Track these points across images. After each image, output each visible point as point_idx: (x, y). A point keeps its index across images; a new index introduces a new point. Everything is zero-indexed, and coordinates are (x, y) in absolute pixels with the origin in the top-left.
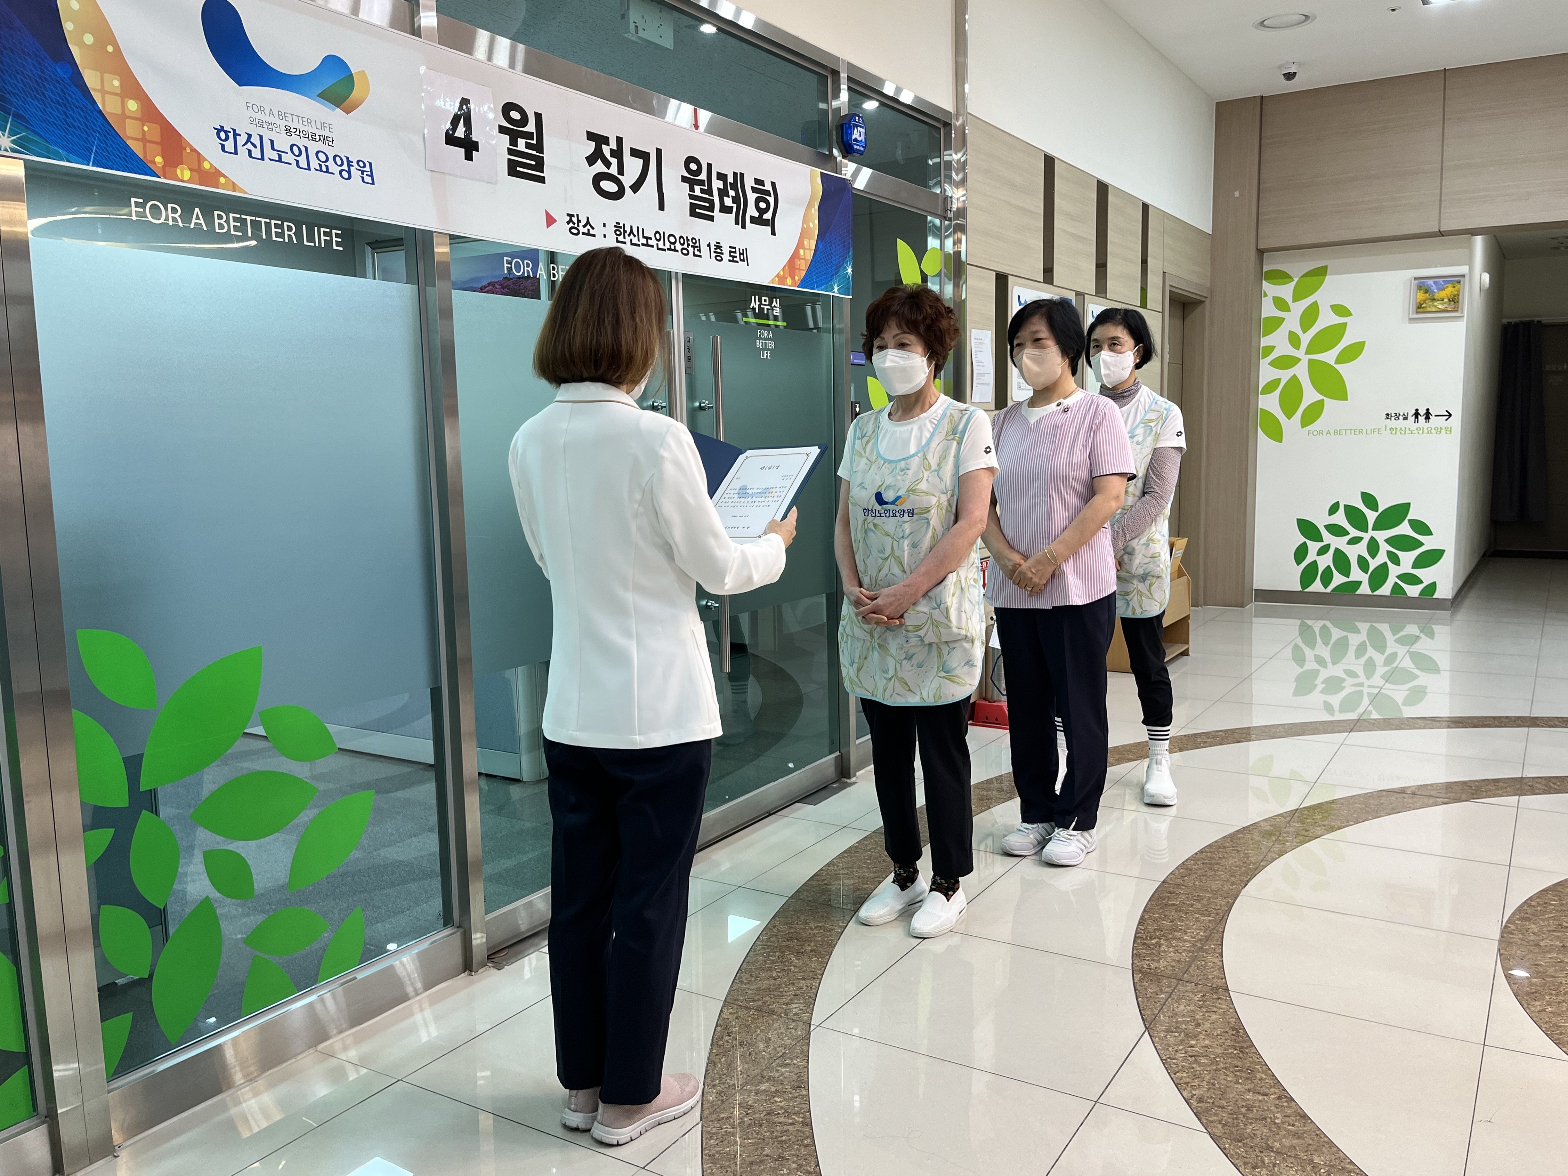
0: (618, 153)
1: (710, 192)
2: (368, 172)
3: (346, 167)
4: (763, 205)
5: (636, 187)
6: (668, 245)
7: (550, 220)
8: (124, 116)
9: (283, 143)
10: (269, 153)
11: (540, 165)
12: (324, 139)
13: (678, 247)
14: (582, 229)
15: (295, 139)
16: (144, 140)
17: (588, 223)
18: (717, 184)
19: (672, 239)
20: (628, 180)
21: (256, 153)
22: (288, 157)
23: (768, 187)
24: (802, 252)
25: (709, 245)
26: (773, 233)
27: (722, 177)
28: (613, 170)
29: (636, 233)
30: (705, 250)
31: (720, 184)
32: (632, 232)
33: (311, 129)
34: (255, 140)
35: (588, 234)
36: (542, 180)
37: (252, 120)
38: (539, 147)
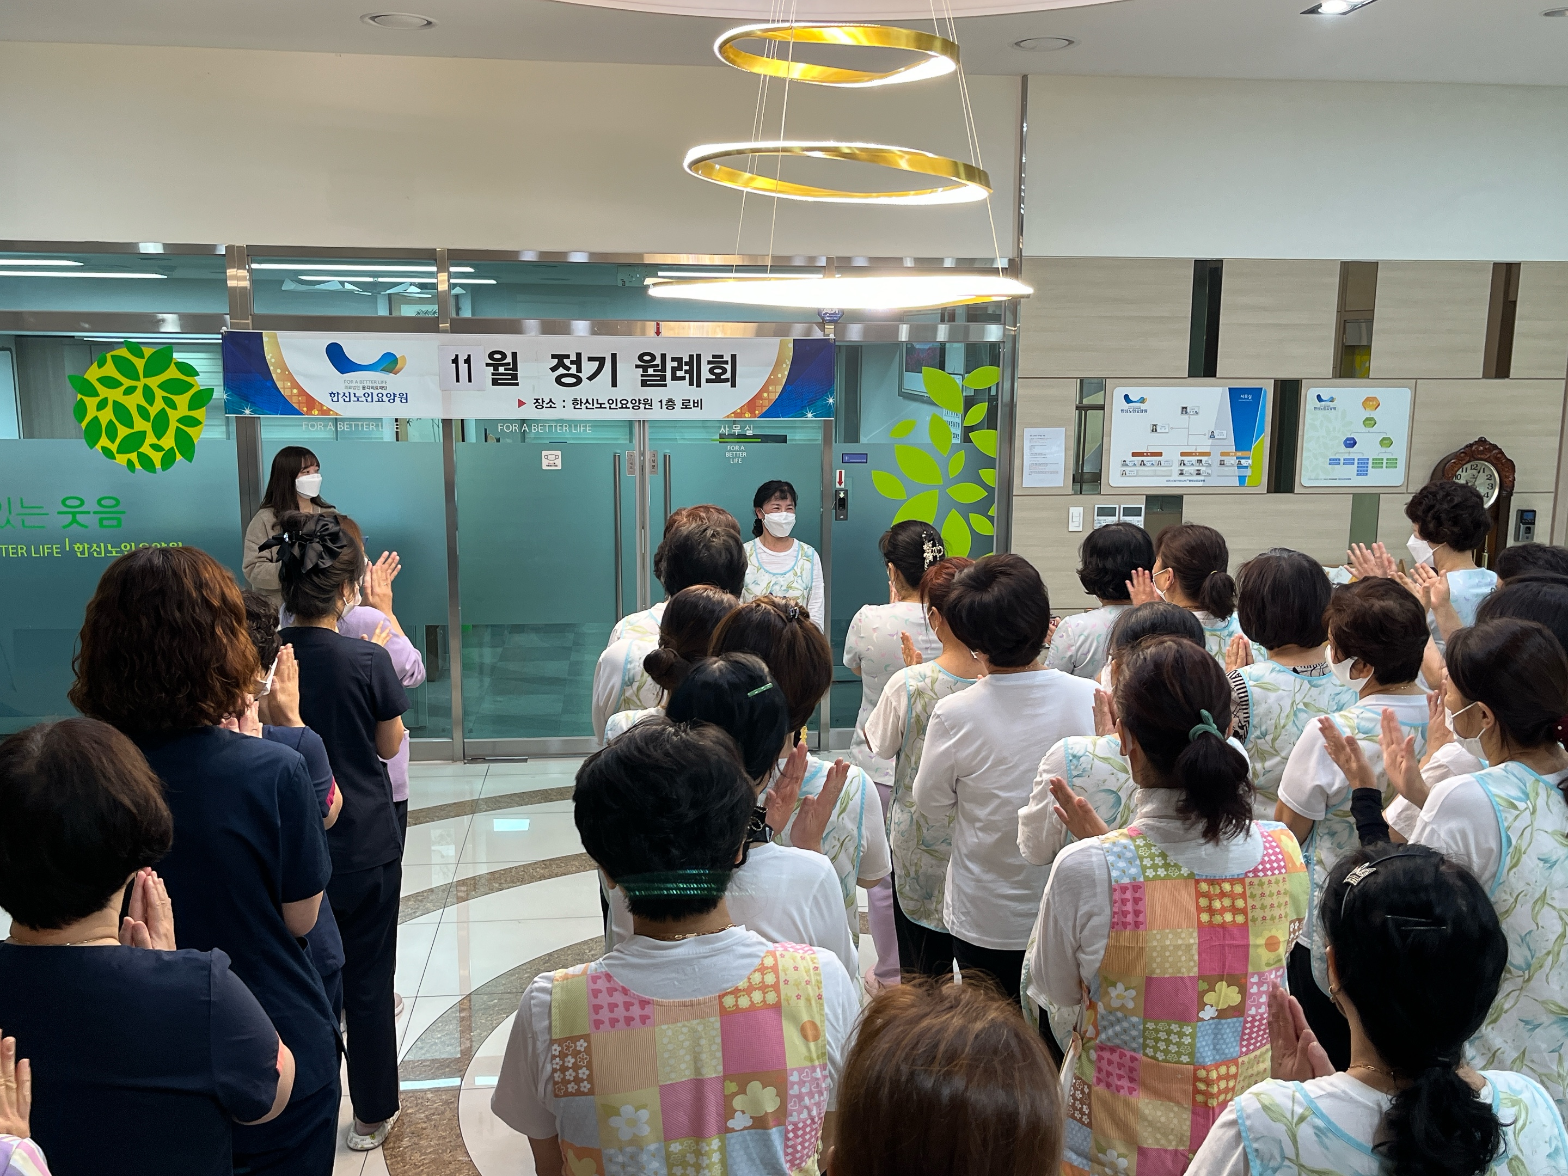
0: (578, 362)
1: (664, 370)
2: (404, 398)
3: (392, 398)
4: (717, 371)
5: (591, 378)
6: (620, 405)
7: (521, 403)
8: (292, 395)
9: (360, 393)
10: (353, 398)
11: (515, 377)
12: (382, 388)
13: (630, 405)
14: (545, 405)
15: (367, 391)
16: (299, 403)
17: (551, 401)
18: (670, 365)
19: (624, 402)
20: (584, 375)
21: (347, 399)
22: (363, 399)
23: (727, 358)
24: (765, 395)
25: (661, 401)
26: (733, 385)
27: (679, 360)
28: (573, 370)
29: (590, 401)
30: (656, 405)
31: (675, 364)
32: (587, 401)
33: (375, 385)
34: (347, 394)
35: (551, 407)
36: (517, 384)
37: (346, 387)
38: (515, 368)
